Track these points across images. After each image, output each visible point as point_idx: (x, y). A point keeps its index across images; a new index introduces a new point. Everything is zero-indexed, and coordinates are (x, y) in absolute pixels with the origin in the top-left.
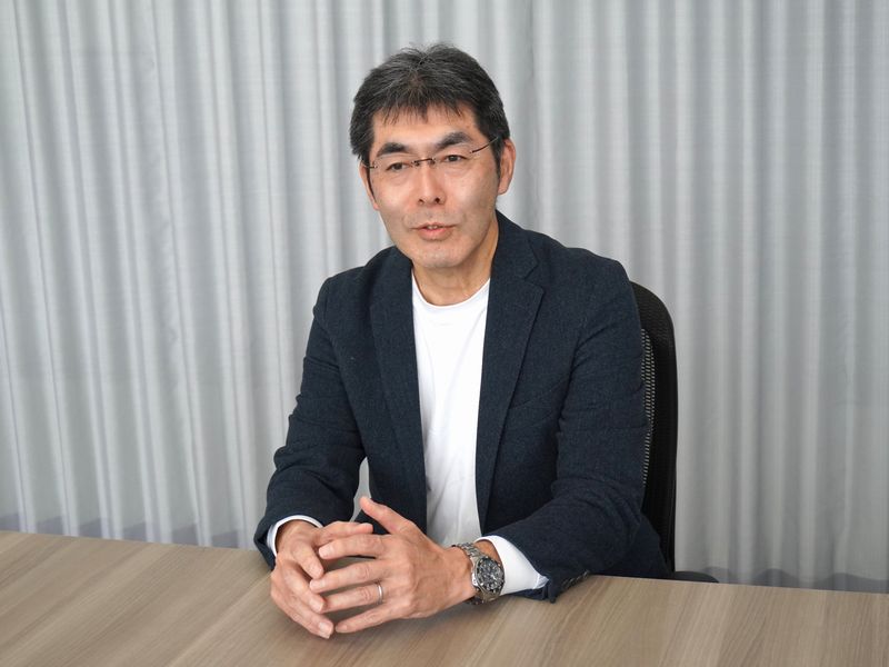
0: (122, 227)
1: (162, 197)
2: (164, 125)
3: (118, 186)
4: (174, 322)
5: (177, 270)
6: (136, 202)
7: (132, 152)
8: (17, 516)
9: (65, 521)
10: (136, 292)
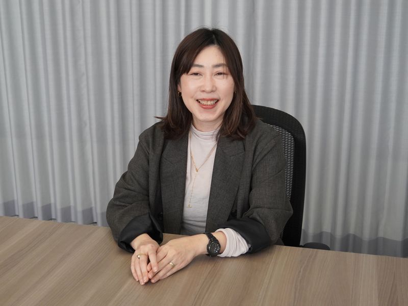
0: (63, 75)
1: (82, 62)
2: (84, 29)
3: (62, 57)
4: (86, 117)
5: (88, 95)
6: (70, 64)
7: (69, 41)
8: (13, 201)
9: (35, 204)
10: (69, 104)
